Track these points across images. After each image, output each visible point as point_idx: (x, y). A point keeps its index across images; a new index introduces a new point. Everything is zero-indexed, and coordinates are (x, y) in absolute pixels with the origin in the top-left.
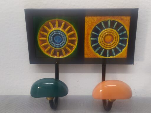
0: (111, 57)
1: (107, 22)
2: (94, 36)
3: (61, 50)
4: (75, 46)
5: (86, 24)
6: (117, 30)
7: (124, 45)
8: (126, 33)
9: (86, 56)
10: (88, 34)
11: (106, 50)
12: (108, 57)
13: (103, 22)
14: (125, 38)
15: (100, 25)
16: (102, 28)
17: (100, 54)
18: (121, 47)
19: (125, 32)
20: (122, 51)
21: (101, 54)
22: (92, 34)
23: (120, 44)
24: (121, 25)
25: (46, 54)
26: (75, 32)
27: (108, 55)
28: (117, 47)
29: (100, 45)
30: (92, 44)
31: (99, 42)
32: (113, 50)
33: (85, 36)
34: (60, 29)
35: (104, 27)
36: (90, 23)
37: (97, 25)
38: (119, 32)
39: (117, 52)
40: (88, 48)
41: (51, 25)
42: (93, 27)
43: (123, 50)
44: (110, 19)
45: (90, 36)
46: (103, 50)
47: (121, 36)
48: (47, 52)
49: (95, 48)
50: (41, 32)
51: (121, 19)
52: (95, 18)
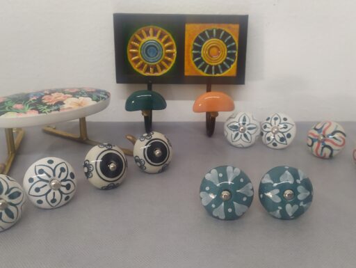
0: (218, 75)
1: (212, 31)
2: (196, 48)
3: (155, 65)
4: (173, 61)
5: (186, 33)
6: (224, 41)
7: (233, 60)
8: (235, 45)
9: (186, 74)
10: (189, 46)
11: (211, 66)
12: (213, 75)
13: (207, 31)
14: (234, 52)
15: (203, 35)
16: (206, 39)
17: (203, 71)
18: (230, 63)
19: (233, 44)
20: (230, 67)
21: (205, 71)
22: (194, 45)
23: (228, 58)
24: (229, 35)
25: (137, 70)
26: (173, 42)
27: (213, 73)
28: (224, 63)
29: (204, 59)
30: (194, 59)
31: (202, 56)
32: (219, 66)
33: (186, 48)
34: (156, 38)
35: (208, 36)
36: (191, 32)
37: (200, 35)
38: (227, 44)
39: (224, 68)
40: (189, 62)
41: (144, 34)
42: (195, 37)
43: (232, 66)
44: (215, 27)
45: (192, 48)
46: (208, 66)
47: (228, 49)
48: (138, 68)
49: (197, 63)
50: (132, 42)
51: (229, 28)
52: (198, 26)
